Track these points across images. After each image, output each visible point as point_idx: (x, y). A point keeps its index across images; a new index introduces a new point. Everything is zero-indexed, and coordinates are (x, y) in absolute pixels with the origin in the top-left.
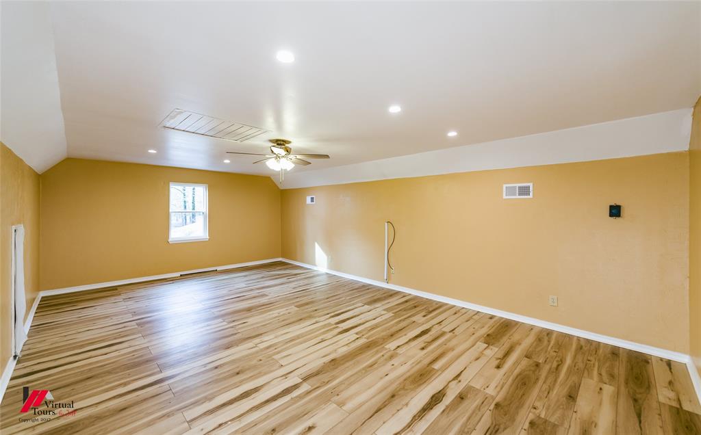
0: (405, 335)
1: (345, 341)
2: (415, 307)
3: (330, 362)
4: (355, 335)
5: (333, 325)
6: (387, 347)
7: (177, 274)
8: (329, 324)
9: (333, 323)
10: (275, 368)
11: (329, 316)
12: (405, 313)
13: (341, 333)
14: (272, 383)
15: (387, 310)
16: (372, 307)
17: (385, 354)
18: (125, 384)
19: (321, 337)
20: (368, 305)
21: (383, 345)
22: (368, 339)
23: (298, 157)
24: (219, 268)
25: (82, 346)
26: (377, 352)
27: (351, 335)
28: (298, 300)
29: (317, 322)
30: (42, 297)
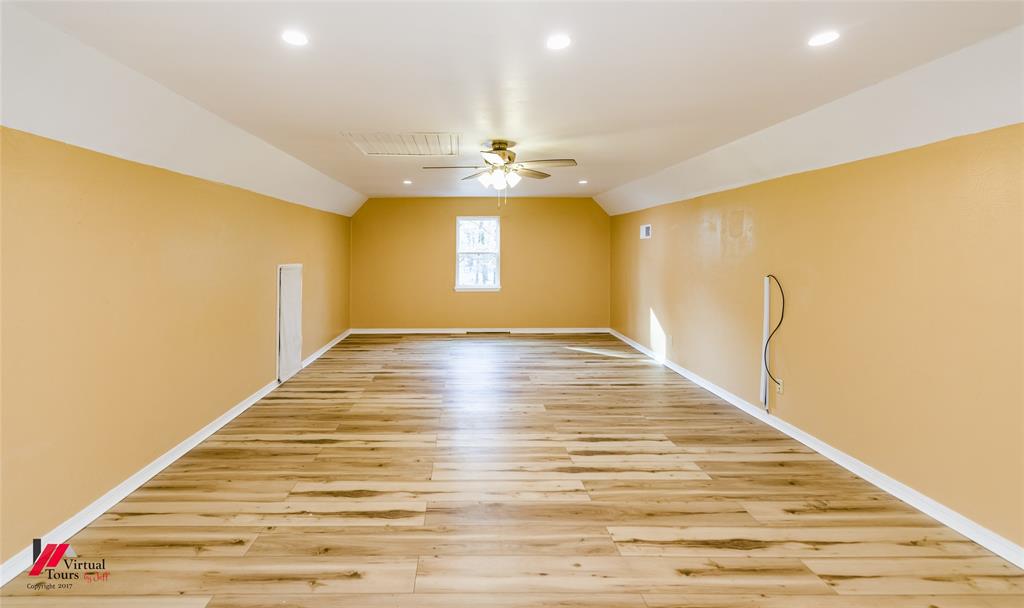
0: (683, 527)
1: (553, 485)
2: (792, 483)
3: (490, 506)
4: (581, 484)
5: (566, 452)
6: (611, 530)
7: (464, 331)
8: (562, 450)
9: (569, 450)
10: (417, 478)
11: (579, 436)
12: (745, 485)
13: (561, 470)
14: (394, 495)
15: (704, 465)
16: (679, 448)
17: (588, 539)
18: (301, 432)
19: (522, 464)
20: (674, 442)
21: (606, 523)
22: (592, 499)
23: (527, 166)
24: (513, 331)
25: (321, 386)
26: (581, 529)
27: (574, 481)
28: (564, 397)
29: (547, 440)
30: (351, 335)
